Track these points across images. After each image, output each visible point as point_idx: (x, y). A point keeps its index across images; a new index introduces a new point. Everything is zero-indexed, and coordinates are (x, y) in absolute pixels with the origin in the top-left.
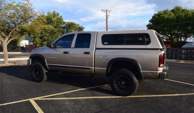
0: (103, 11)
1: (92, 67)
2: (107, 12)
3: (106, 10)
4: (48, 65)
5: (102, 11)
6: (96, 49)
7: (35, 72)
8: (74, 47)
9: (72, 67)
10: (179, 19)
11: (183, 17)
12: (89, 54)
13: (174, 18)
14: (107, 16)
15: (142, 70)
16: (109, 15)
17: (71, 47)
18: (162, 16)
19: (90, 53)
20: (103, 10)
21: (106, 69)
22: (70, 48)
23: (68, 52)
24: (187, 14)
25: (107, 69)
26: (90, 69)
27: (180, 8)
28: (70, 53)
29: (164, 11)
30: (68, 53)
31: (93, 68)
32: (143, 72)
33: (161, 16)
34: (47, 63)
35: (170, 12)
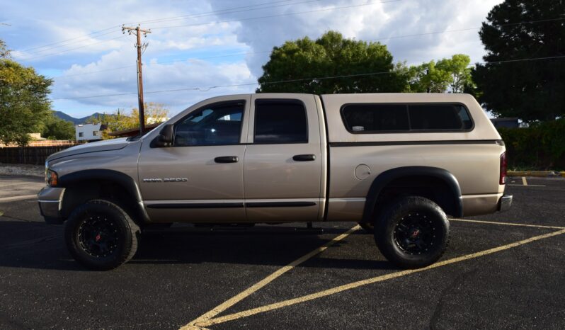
0: (126, 31)
1: (321, 200)
2: (138, 35)
3: (137, 29)
4: (148, 207)
5: (123, 29)
6: (330, 144)
7: (87, 236)
8: (252, 142)
9: (249, 205)
10: (341, 66)
11: (349, 61)
12: (312, 159)
13: (328, 63)
14: (139, 48)
15: (463, 195)
16: (147, 46)
17: (242, 142)
18: (300, 56)
19: (314, 157)
20: (125, 26)
21: (364, 200)
22: (238, 143)
23: (235, 157)
24: (357, 52)
25: (366, 202)
26: (313, 204)
27: (339, 36)
28: (240, 159)
29: (299, 42)
30: (235, 161)
31: (322, 202)
32: (463, 199)
33: (297, 54)
34: (144, 200)
35: (318, 46)
